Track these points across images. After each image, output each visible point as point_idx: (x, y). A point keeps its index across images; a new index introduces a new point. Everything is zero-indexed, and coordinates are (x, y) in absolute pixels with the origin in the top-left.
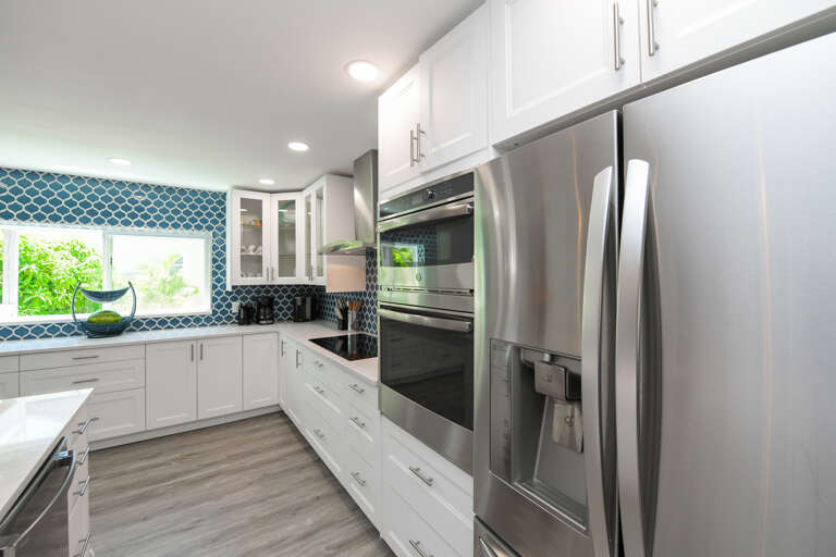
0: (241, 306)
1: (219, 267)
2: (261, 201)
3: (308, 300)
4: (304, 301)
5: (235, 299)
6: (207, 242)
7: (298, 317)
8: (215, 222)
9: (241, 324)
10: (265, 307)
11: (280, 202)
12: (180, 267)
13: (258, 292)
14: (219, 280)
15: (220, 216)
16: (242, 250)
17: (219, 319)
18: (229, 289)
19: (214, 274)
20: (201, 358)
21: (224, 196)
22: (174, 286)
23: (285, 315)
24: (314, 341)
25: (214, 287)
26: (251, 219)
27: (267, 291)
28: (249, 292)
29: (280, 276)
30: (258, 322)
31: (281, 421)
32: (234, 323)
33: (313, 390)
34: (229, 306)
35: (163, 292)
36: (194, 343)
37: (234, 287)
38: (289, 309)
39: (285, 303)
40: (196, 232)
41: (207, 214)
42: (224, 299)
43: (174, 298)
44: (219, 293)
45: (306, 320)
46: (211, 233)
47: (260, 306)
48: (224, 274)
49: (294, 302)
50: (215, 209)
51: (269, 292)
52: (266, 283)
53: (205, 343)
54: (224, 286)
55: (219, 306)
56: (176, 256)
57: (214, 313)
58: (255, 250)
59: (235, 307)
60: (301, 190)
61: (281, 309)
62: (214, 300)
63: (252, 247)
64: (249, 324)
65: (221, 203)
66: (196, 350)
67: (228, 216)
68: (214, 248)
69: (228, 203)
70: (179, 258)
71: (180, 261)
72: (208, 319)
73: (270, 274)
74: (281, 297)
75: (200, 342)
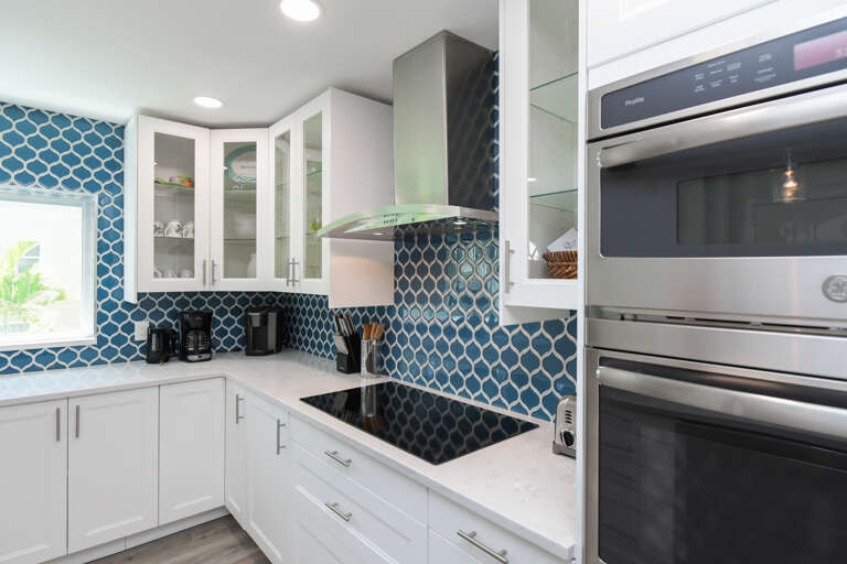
0: (152, 330)
1: (110, 259)
2: (192, 142)
3: (272, 317)
4: (264, 321)
5: (139, 316)
6: (86, 215)
7: (255, 346)
8: (102, 176)
9: (151, 360)
10: (196, 330)
11: (227, 145)
12: (37, 260)
13: (182, 303)
14: (110, 283)
15: (113, 166)
16: (156, 229)
17: (109, 353)
18: (130, 297)
19: (101, 270)
20: (77, 436)
21: (121, 130)
22: (25, 288)
23: (229, 342)
24: (310, 401)
25: (101, 294)
26: (172, 175)
27: (199, 303)
28: (166, 304)
29: (226, 276)
30: (184, 357)
31: (230, 539)
32: (138, 358)
33: (325, 508)
34: (130, 328)
35: (8, 298)
36: (62, 405)
37: (140, 295)
38: (236, 332)
39: (229, 322)
40: (66, 192)
41: (87, 162)
42: (120, 317)
43: (24, 306)
44: (110, 306)
45: (268, 353)
46: (95, 196)
47: (187, 328)
48: (120, 271)
49: (246, 321)
50: (103, 153)
51: (202, 303)
52: (200, 288)
53: (84, 404)
54: (120, 293)
55: (109, 329)
56: (31, 243)
57: (101, 341)
58: (179, 229)
59: (141, 330)
60: (267, 125)
61: (222, 333)
62: (100, 318)
63: (174, 224)
64: (166, 360)
65: (115, 143)
66: (66, 419)
67: (129, 167)
68: (101, 223)
69: (129, 143)
70: (34, 246)
71: (37, 251)
72: (89, 354)
73: (209, 273)
74: (222, 312)
75: (73, 404)
